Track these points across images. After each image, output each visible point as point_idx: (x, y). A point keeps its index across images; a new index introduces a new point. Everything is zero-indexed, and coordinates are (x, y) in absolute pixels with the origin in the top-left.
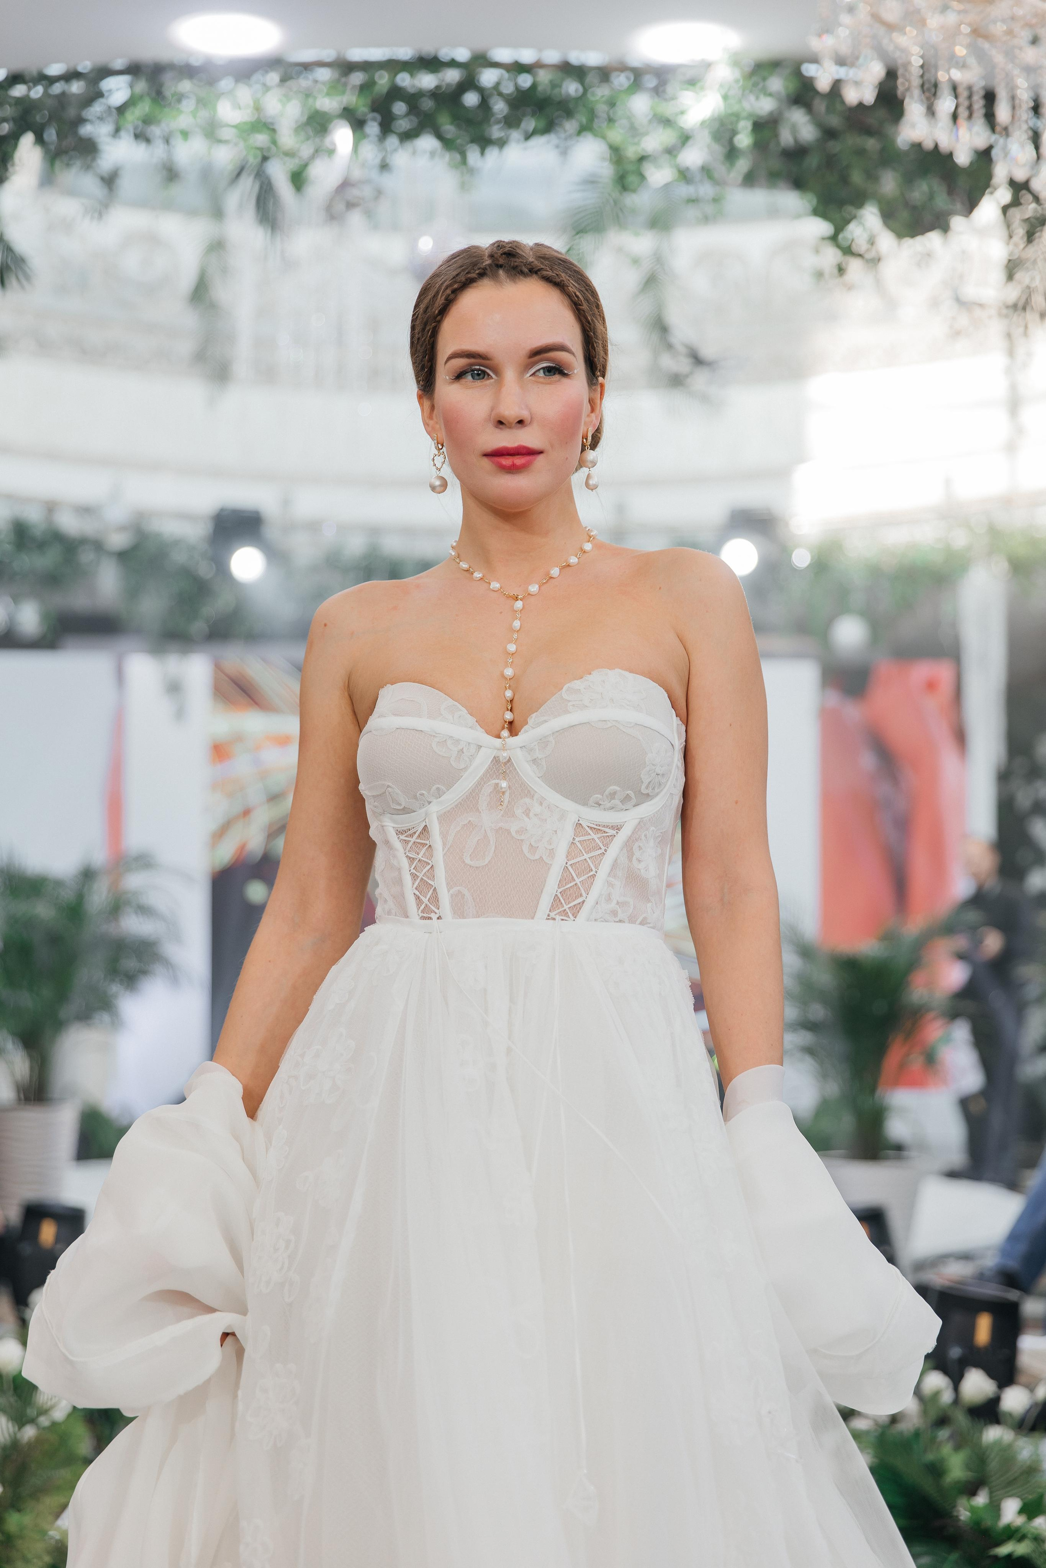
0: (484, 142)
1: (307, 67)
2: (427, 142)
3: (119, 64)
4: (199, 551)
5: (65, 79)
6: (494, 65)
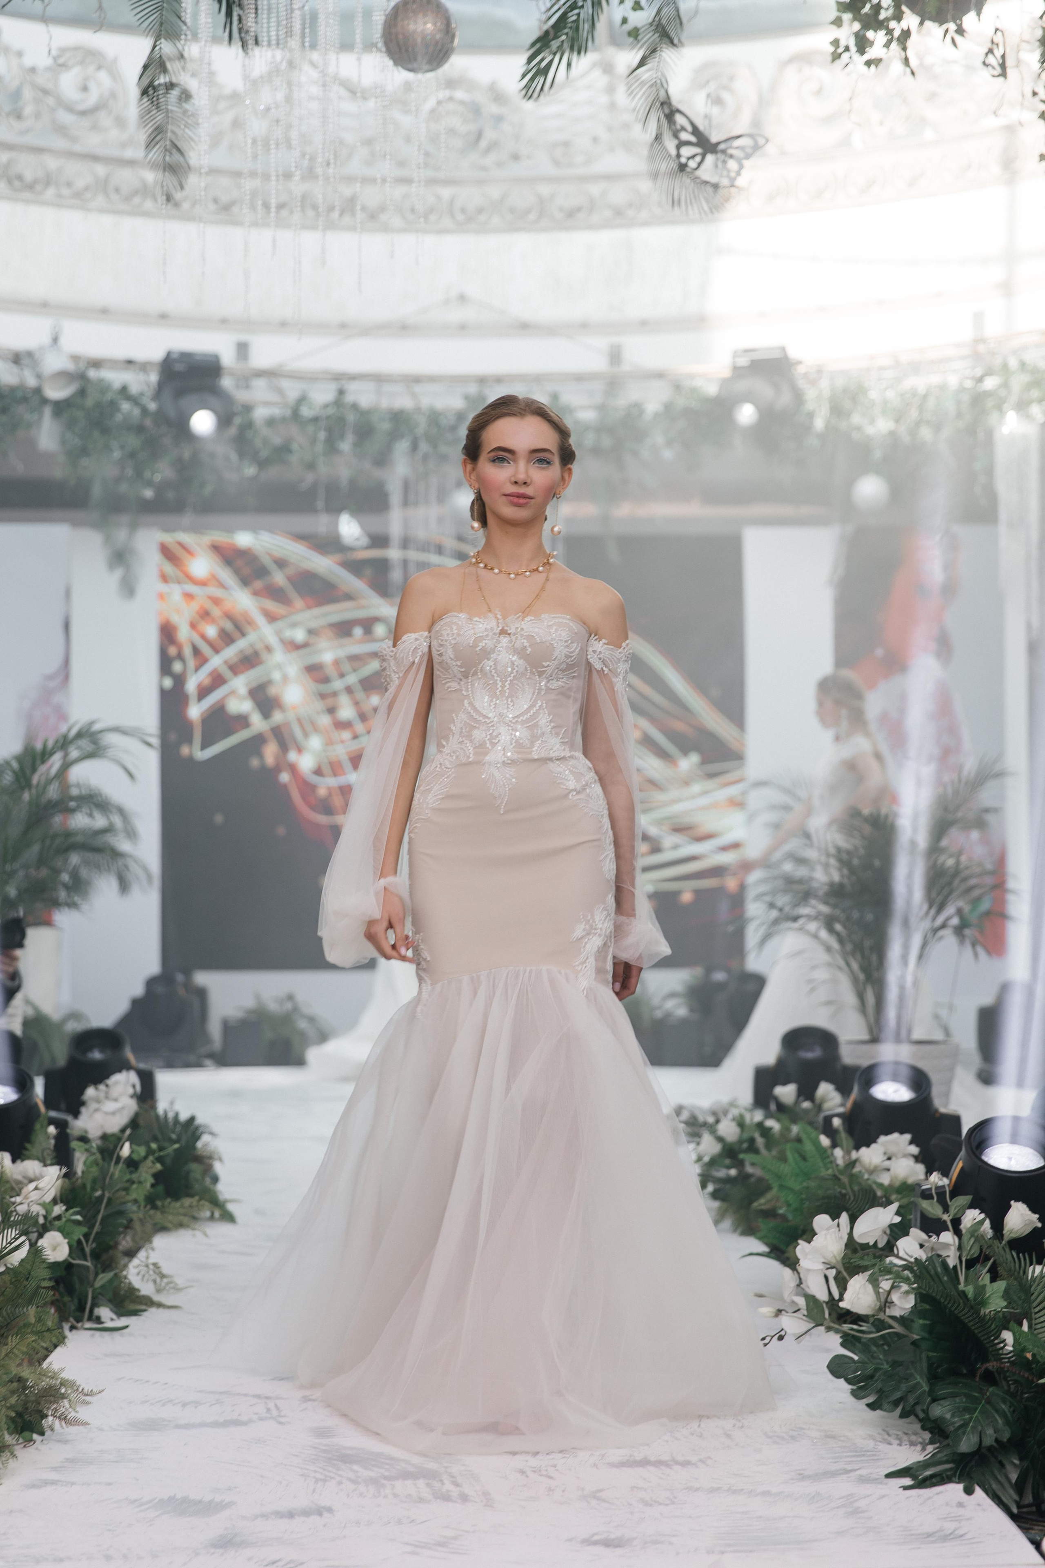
4: (152, 406)
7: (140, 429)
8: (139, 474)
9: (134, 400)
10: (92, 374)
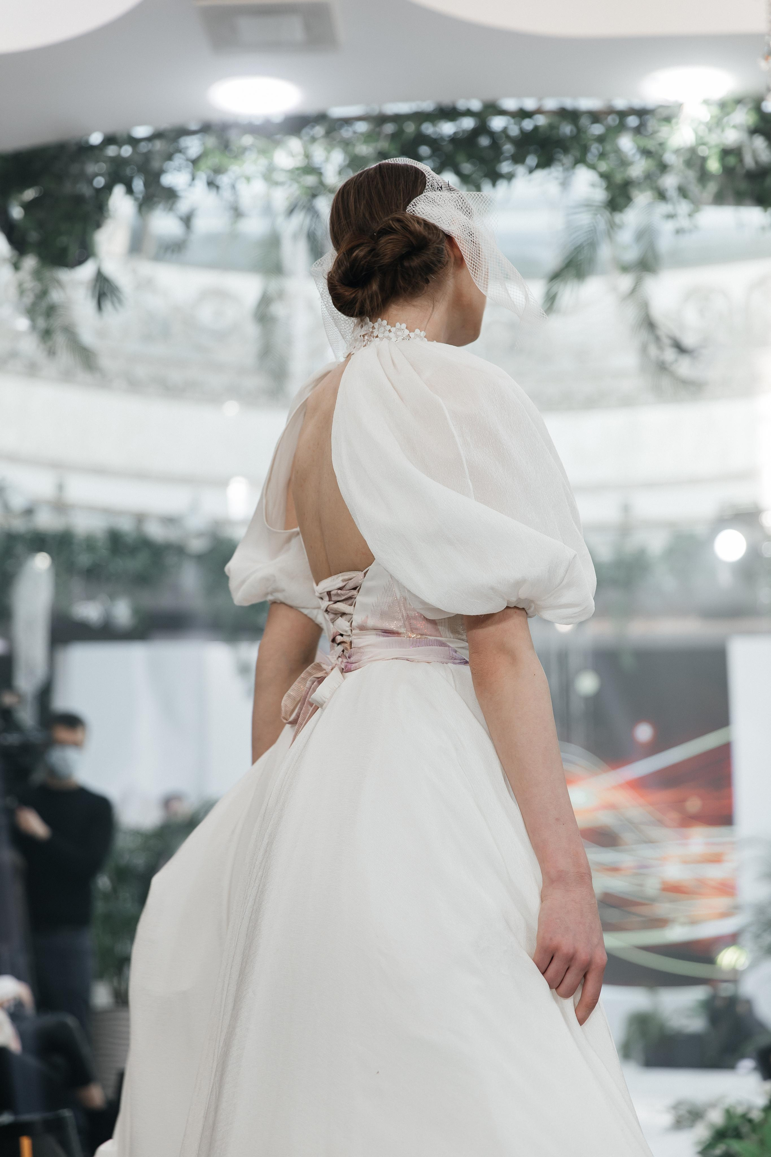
0: (495, 177)
3: (194, 125)
5: (149, 139)
6: (502, 112)
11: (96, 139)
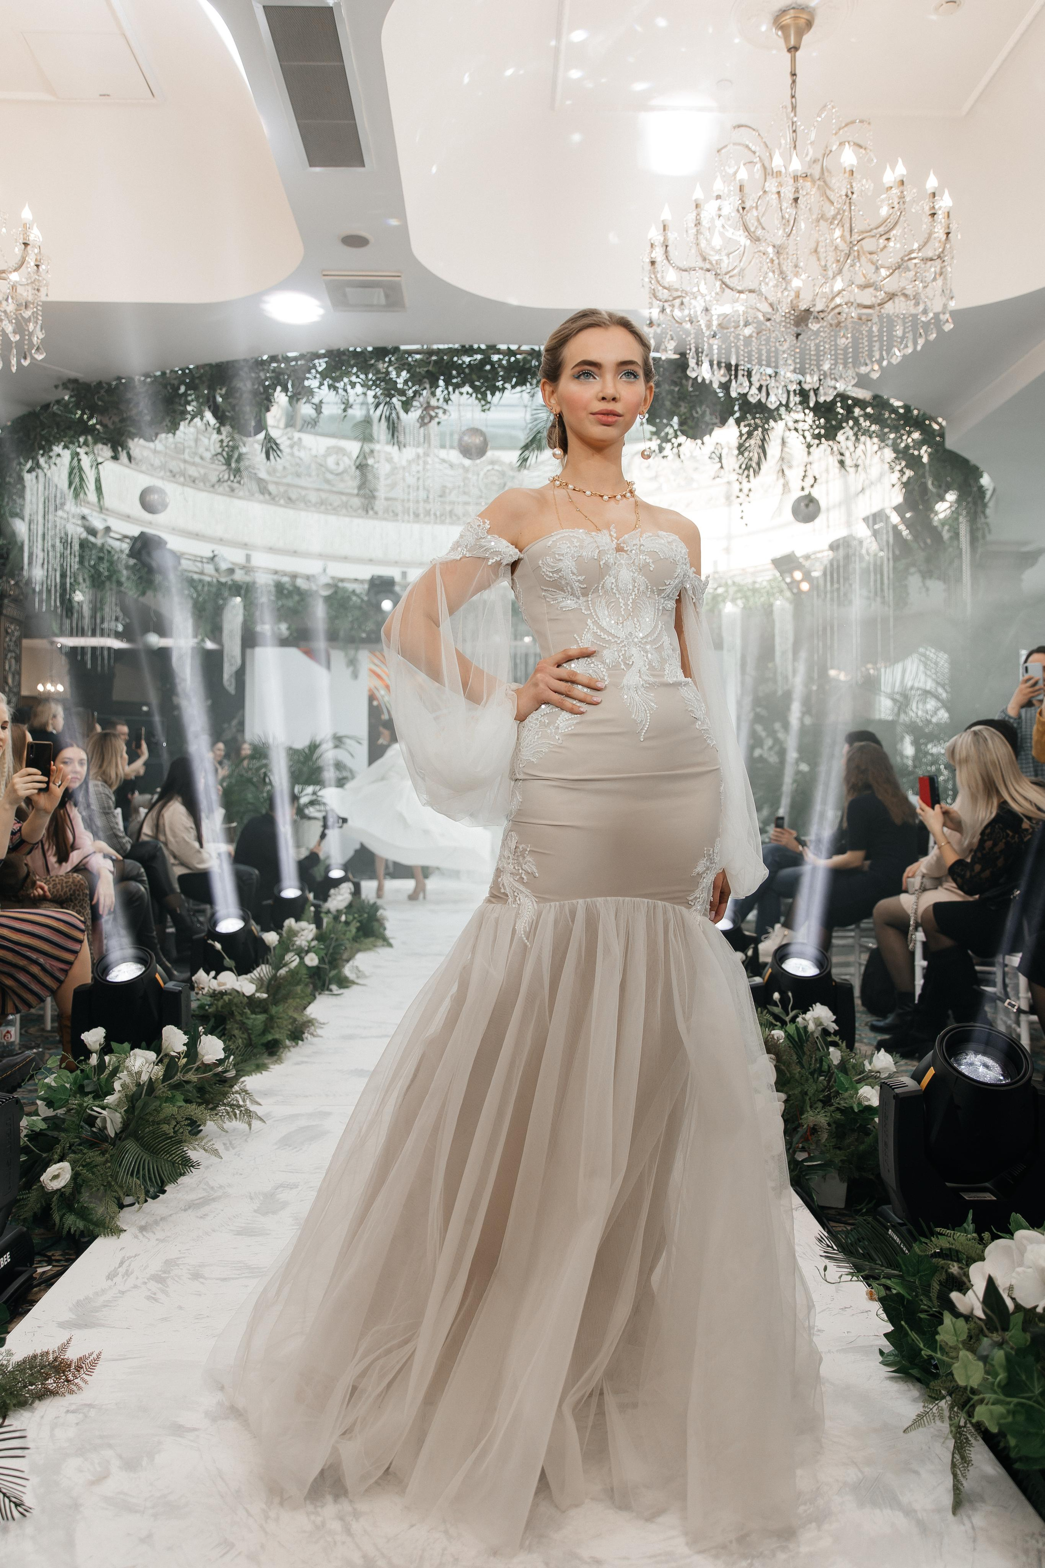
0: (494, 390)
1: (410, 353)
2: (467, 389)
3: (323, 351)
4: (366, 598)
5: (295, 359)
6: (499, 352)
7: (360, 608)
8: (360, 627)
9: (358, 596)
10: (340, 584)
11: (265, 357)
